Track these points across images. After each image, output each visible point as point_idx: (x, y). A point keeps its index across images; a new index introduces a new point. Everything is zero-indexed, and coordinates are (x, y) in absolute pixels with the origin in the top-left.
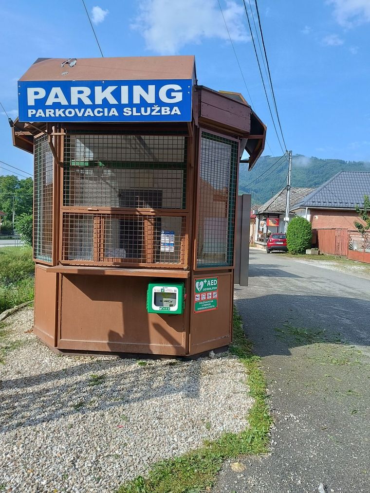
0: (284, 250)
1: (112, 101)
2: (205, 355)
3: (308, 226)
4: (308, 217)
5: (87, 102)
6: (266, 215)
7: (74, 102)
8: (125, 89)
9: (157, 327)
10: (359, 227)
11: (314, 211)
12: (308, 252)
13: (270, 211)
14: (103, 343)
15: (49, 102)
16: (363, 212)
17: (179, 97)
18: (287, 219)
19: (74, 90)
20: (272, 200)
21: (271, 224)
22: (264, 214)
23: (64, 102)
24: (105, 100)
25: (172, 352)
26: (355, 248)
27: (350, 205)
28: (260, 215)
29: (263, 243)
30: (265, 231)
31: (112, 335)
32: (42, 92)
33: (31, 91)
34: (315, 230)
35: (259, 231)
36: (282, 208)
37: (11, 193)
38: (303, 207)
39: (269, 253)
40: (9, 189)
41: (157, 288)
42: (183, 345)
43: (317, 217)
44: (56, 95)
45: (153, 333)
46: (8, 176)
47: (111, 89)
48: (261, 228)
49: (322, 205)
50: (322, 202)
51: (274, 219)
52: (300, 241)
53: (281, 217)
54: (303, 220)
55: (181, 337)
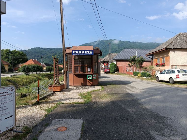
0: (109, 72)
1: (84, 53)
2: (95, 86)
3: (116, 65)
4: (115, 63)
5: (81, 53)
6: (104, 62)
7: (79, 53)
8: (85, 51)
9: (88, 81)
10: (129, 65)
11: (117, 61)
12: (116, 73)
13: (105, 61)
14: (80, 84)
15: (76, 53)
16: (130, 61)
17: (92, 52)
18: (110, 63)
19: (79, 51)
20: (105, 57)
21: (105, 65)
22: (103, 62)
23: (78, 53)
24: (83, 53)
25: (91, 85)
26: (128, 71)
27: (127, 59)
28: (102, 62)
29: (103, 71)
30: (104, 67)
31: (82, 83)
32: (75, 52)
33: (74, 52)
34: (118, 66)
35: (102, 67)
36: (108, 60)
37: (8, 56)
38: (114, 60)
39: (105, 73)
40: (7, 54)
41: (89, 76)
42: (92, 84)
43: (118, 62)
44: (77, 52)
45: (88, 82)
46: (6, 50)
47: (84, 51)
48: (102, 66)
49: (119, 59)
50: (119, 58)
51: (106, 63)
52: (113, 70)
53: (108, 62)
54: (114, 63)
55: (92, 83)
